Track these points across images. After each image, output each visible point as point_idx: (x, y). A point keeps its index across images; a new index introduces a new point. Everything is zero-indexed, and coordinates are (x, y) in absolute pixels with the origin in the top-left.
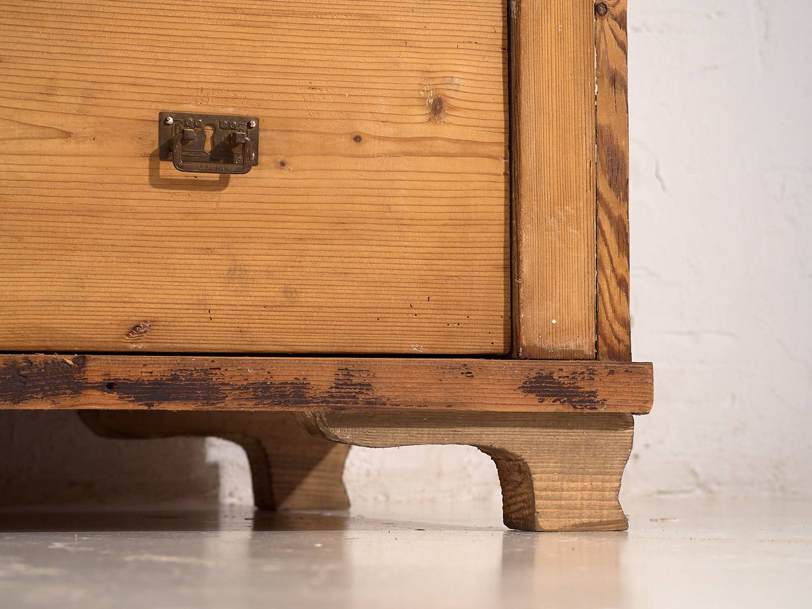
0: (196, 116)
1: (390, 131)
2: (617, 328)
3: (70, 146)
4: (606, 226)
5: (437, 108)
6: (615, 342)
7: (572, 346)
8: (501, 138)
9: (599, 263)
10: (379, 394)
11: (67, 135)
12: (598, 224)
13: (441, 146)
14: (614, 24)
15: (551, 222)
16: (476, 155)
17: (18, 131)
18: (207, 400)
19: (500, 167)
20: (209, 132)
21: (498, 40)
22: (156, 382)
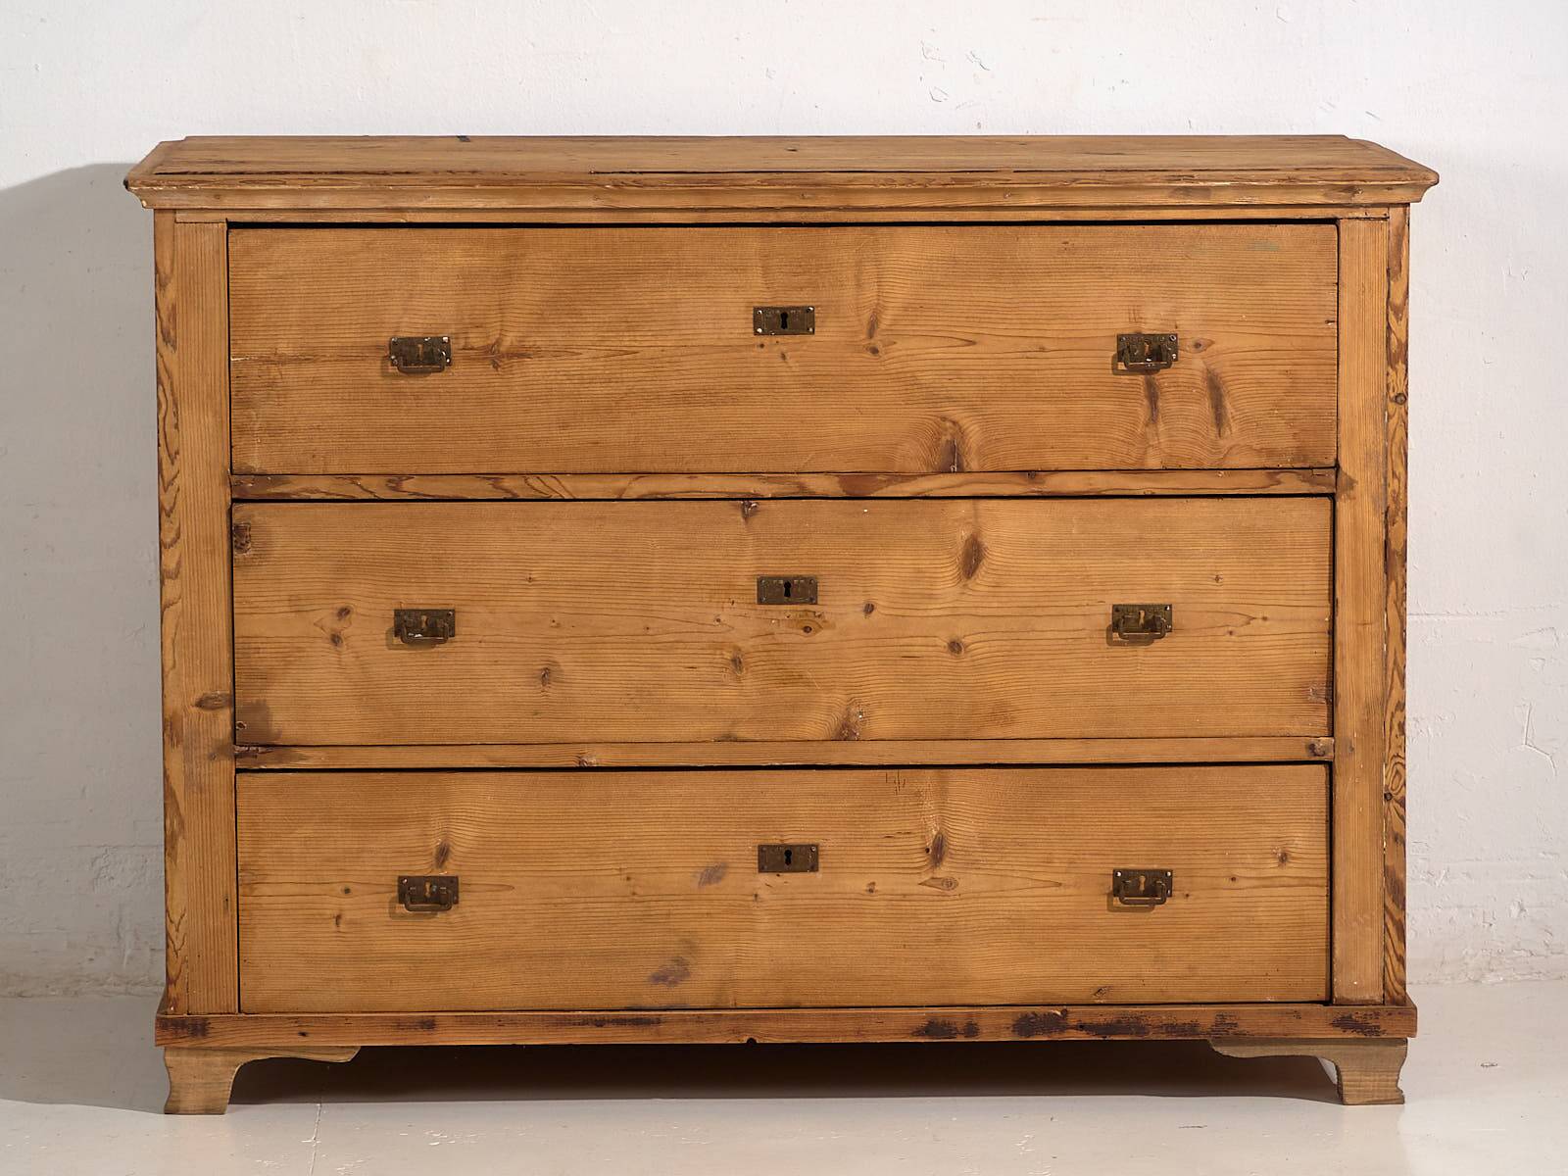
0: (1134, 871)
1: (1253, 874)
2: (1399, 987)
3: (1061, 891)
4: (1390, 926)
5: (1284, 858)
6: (1395, 994)
7: (1367, 997)
8: (1325, 874)
9: (1386, 948)
10: (1242, 1029)
11: (1059, 885)
12: (1385, 925)
13: (1287, 881)
14: (1397, 805)
15: (1354, 924)
16: (1309, 885)
17: (1031, 884)
18: (1137, 1034)
19: (1324, 892)
20: (1143, 879)
21: (1324, 816)
22: (1108, 1025)
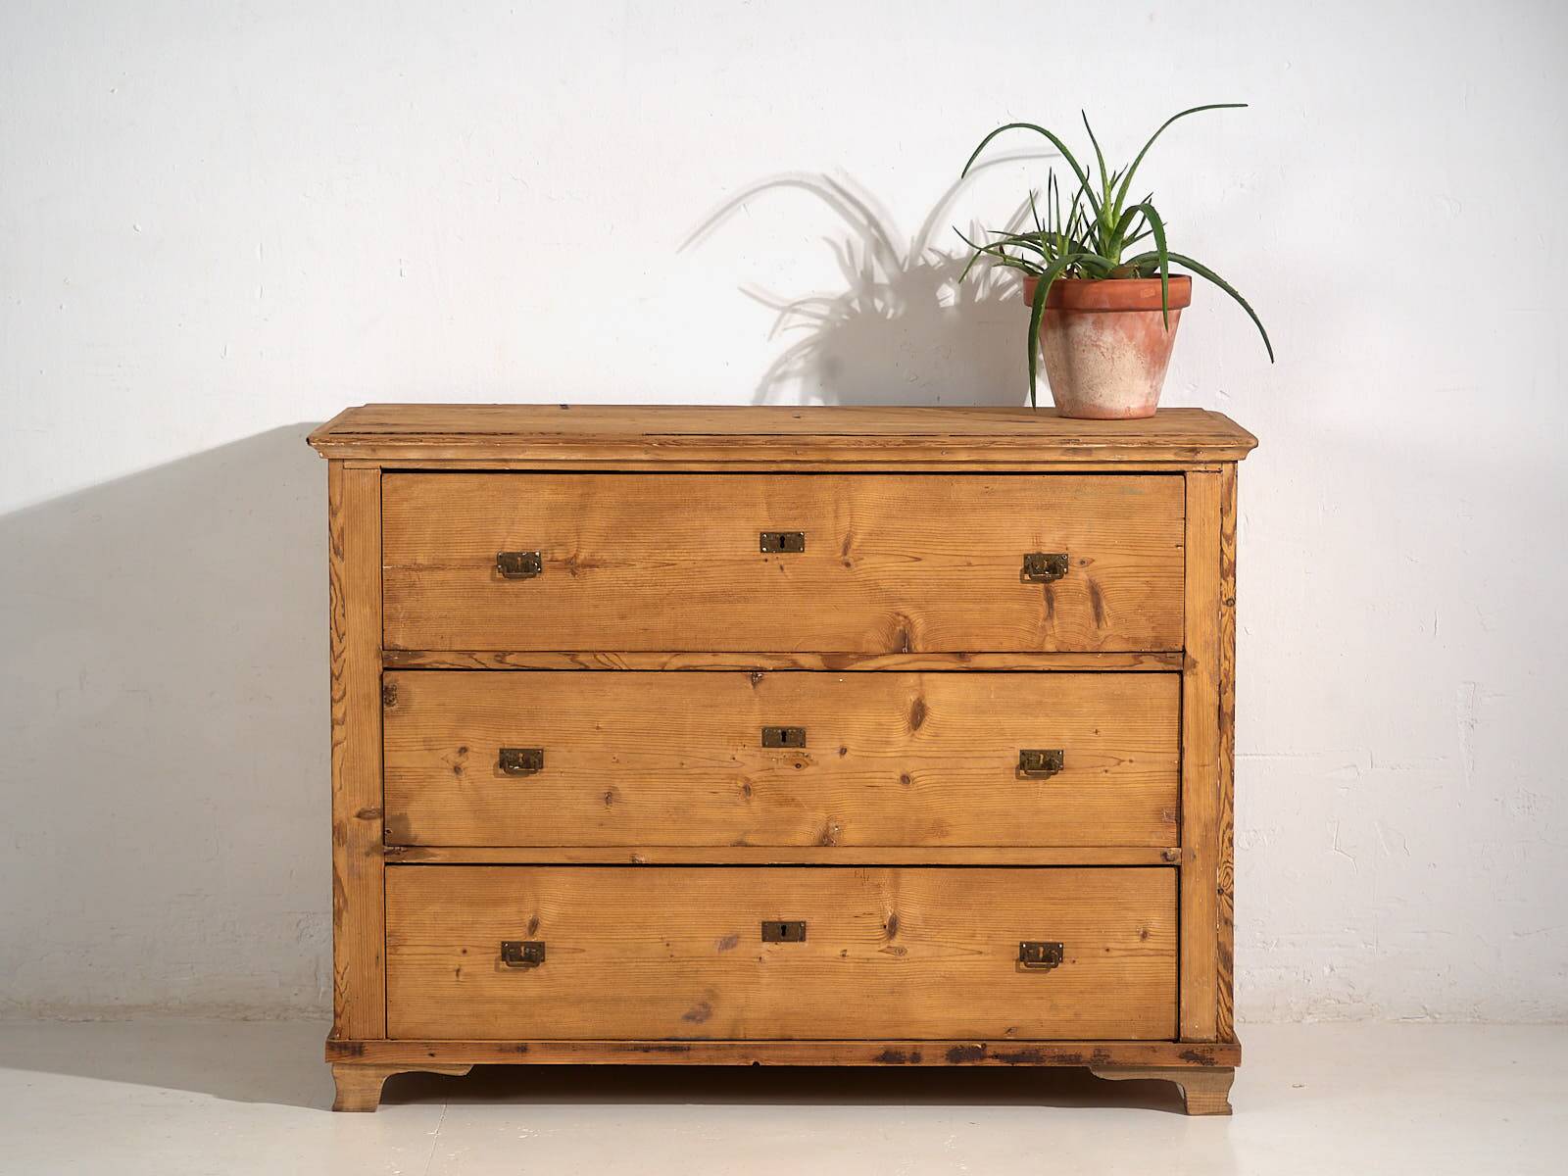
0: (1035, 943)
1: (1123, 946)
2: (1228, 1030)
3: (982, 957)
4: (1222, 985)
5: (1144, 935)
6: (1226, 1034)
7: (1205, 1037)
8: (1174, 947)
9: (1218, 1002)
10: (1114, 1059)
11: (981, 953)
12: (1219, 984)
13: (1146, 952)
14: (1227, 898)
15: (1196, 984)
16: (1162, 955)
17: (960, 952)
18: (1037, 1062)
19: (1174, 960)
20: (1042, 949)
21: (1174, 905)
22: (1015, 1055)
